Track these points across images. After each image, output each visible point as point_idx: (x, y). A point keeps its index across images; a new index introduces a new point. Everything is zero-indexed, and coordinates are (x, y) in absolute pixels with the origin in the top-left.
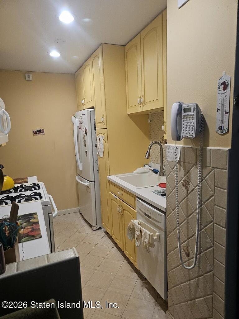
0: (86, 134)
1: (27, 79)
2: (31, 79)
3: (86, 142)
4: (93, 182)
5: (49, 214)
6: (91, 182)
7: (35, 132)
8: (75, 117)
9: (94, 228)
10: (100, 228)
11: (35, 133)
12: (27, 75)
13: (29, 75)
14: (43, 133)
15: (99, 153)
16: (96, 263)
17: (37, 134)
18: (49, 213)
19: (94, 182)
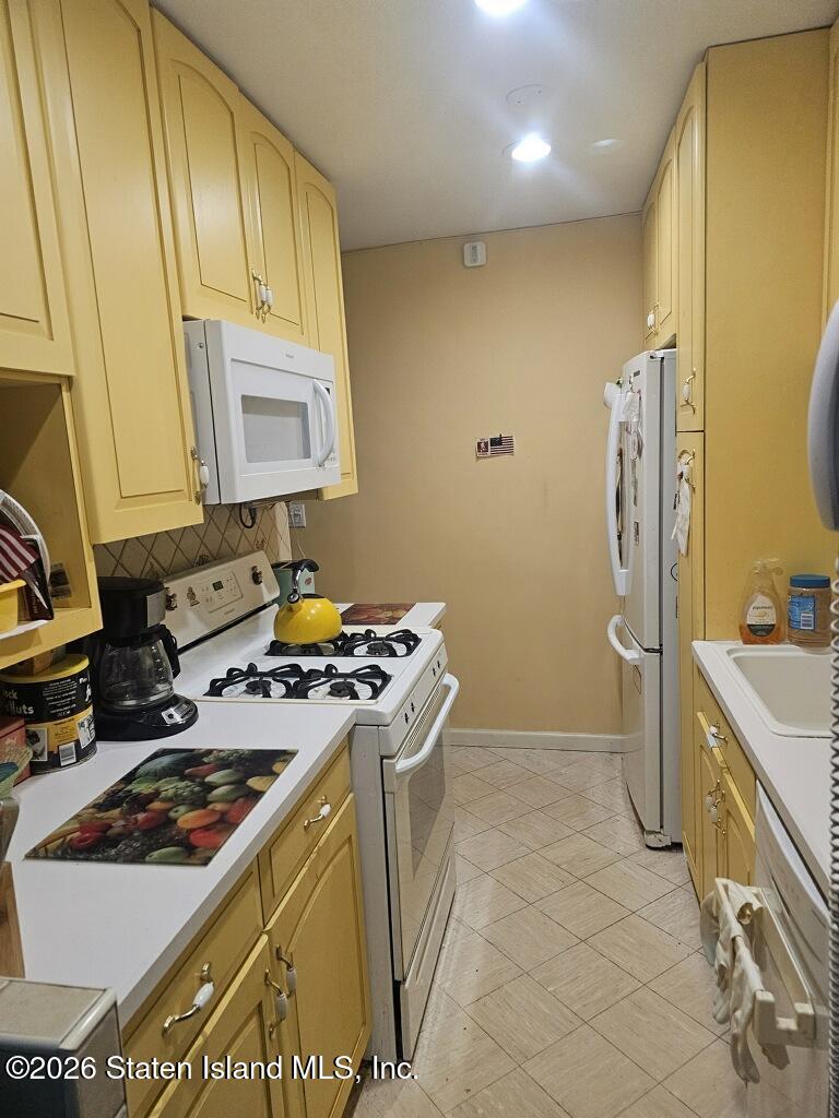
0: (640, 452)
1: (468, 263)
2: (481, 260)
3: (639, 485)
4: (654, 651)
5: (382, 758)
6: (647, 650)
7: (482, 445)
8: (618, 383)
9: (652, 840)
10: (676, 847)
11: (481, 448)
12: (467, 248)
13: (474, 248)
14: (511, 452)
15: (679, 535)
16: (599, 994)
17: (489, 453)
18: (383, 753)
19: (660, 651)
